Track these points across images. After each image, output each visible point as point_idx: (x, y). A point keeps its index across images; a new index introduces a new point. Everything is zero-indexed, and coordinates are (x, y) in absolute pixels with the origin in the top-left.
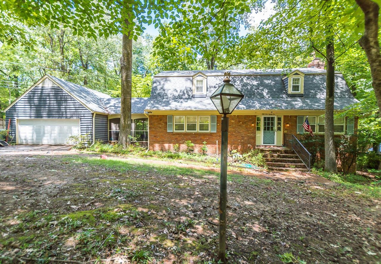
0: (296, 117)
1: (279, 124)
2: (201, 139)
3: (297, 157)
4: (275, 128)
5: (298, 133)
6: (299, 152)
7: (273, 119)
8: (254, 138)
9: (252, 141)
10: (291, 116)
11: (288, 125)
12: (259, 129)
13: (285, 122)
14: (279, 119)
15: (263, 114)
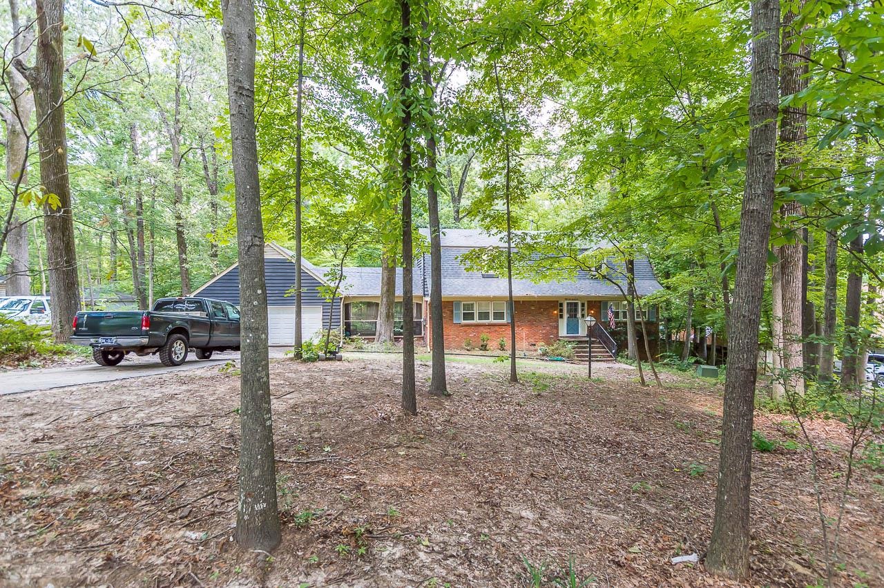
0: (600, 302)
1: (583, 310)
2: (496, 331)
3: (604, 348)
4: (579, 315)
5: (603, 320)
6: (605, 343)
7: (576, 304)
8: (557, 328)
9: (555, 331)
10: (595, 301)
11: (592, 312)
12: (561, 317)
13: (590, 308)
14: (583, 305)
15: (566, 299)
